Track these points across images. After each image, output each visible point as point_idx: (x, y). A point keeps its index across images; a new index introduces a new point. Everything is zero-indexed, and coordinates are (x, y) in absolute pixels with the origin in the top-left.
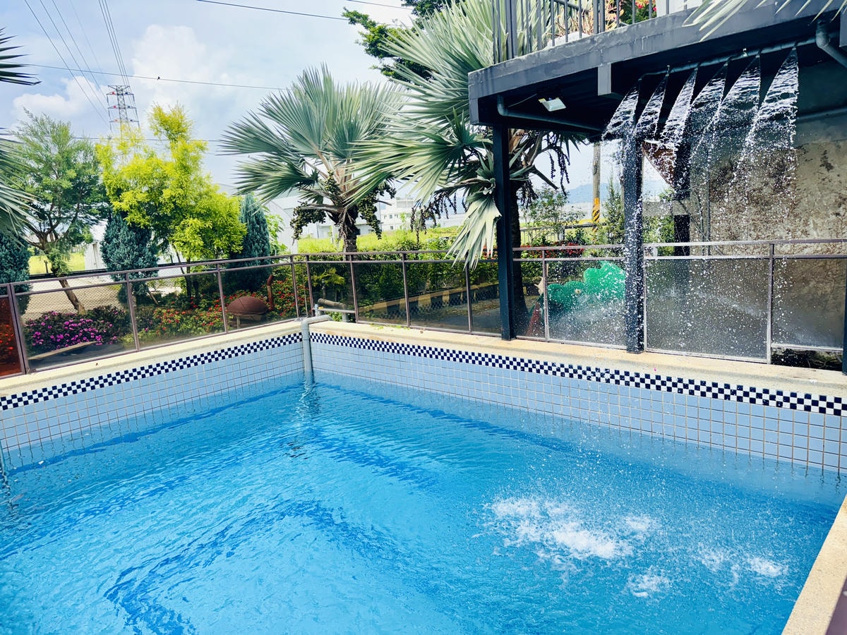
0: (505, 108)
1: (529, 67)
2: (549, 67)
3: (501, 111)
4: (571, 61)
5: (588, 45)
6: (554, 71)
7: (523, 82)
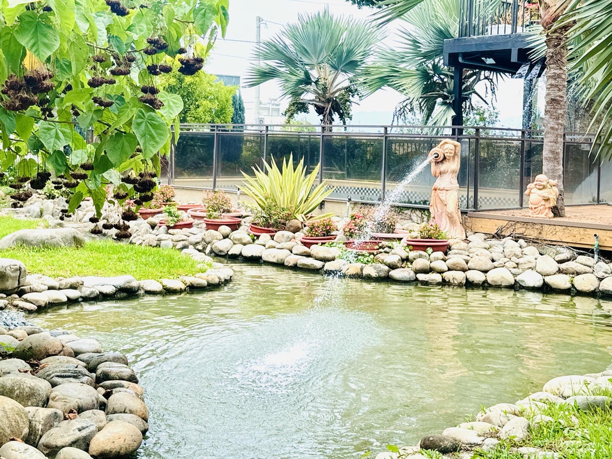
0: (463, 59)
1: (477, 43)
2: (488, 45)
3: (460, 60)
4: (499, 44)
5: (508, 38)
6: (490, 47)
7: (474, 50)
